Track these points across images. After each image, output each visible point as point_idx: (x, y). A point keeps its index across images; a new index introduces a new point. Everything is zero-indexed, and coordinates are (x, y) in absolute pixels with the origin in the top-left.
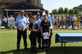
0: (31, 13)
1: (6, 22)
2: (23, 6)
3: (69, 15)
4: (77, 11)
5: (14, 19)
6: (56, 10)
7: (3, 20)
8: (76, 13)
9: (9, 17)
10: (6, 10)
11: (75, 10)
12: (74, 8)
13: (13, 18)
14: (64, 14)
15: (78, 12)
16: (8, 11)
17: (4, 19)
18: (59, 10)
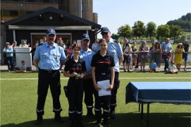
0: (70, 34)
1: (12, 55)
2: (51, 18)
3: (158, 38)
4: (176, 29)
5: (30, 49)
6: (127, 27)
7: (4, 50)
8: (174, 34)
9: (18, 45)
10: (11, 27)
11: (171, 28)
12: (170, 23)
13: (27, 46)
14: (146, 37)
15: (178, 32)
16: (16, 31)
17: (7, 48)
18: (135, 27)
